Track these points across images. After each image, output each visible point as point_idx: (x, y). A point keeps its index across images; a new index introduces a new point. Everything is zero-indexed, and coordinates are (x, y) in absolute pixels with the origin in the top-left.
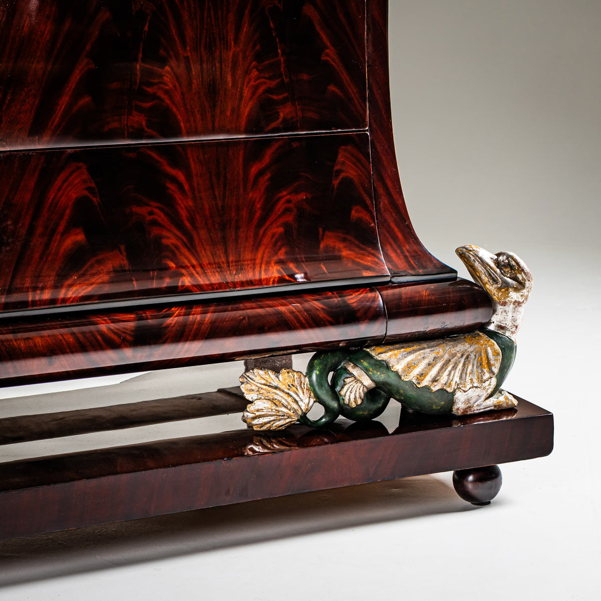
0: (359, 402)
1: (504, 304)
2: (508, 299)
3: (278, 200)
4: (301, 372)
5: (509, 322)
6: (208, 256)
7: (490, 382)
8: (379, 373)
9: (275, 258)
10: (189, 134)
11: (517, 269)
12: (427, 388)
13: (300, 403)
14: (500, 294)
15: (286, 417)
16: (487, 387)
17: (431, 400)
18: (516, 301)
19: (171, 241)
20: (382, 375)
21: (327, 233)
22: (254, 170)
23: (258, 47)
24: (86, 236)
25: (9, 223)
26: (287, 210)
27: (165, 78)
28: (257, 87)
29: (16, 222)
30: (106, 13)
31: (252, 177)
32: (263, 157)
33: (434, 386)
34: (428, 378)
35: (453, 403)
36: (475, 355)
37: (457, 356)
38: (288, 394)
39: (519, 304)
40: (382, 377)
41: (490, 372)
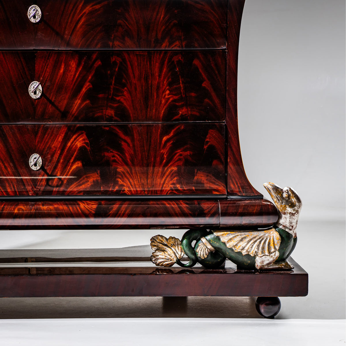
0: (206, 257)
1: (285, 214)
2: (286, 211)
3: (176, 154)
4: (178, 239)
5: (288, 223)
6: (138, 178)
7: (275, 254)
8: (215, 243)
9: (171, 182)
10: (134, 120)
11: (292, 196)
12: (240, 253)
13: (176, 254)
14: (282, 208)
15: (169, 260)
16: (273, 256)
17: (243, 259)
18: (290, 213)
19: (121, 170)
20: (217, 244)
21: (198, 172)
22: (165, 138)
23: (170, 80)
24: (82, 164)
25: (49, 156)
26: (179, 160)
27: (124, 93)
28: (169, 99)
29: (52, 156)
30: (99, 63)
31: (163, 142)
32: (170, 133)
33: (244, 252)
34: (241, 248)
35: (255, 263)
36: (267, 239)
37: (256, 238)
38: (171, 248)
39: (293, 214)
40: (217, 245)
41: (275, 248)
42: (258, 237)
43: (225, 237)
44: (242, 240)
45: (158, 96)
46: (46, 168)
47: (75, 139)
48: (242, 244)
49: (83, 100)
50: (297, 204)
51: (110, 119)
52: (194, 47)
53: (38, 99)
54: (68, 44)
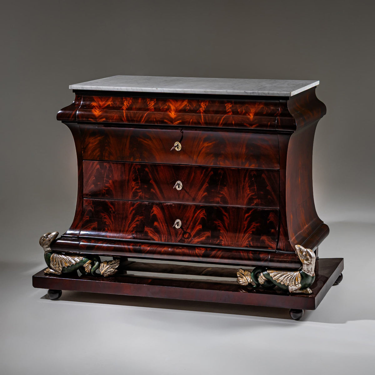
0: (263, 283)
1: (304, 264)
2: (305, 262)
3: (252, 225)
5: (306, 269)
7: (299, 285)
9: (247, 240)
10: (231, 205)
11: (307, 254)
12: (280, 283)
13: (248, 280)
14: (303, 261)
15: (245, 283)
18: (306, 264)
19: (222, 231)
21: (263, 235)
22: (246, 215)
23: (250, 184)
24: (202, 227)
26: (254, 228)
27: (225, 190)
28: (249, 194)
29: (187, 221)
30: (212, 173)
31: (245, 217)
32: (249, 213)
33: (282, 283)
34: (280, 280)
35: (288, 289)
36: (294, 277)
37: (289, 276)
38: (245, 277)
39: (308, 265)
40: (268, 277)
41: (298, 282)
42: (290, 275)
43: (272, 274)
44: (281, 276)
45: (243, 193)
46: (183, 227)
47: (199, 213)
48: (281, 278)
49: (204, 192)
50: (310, 259)
51: (218, 203)
52: (262, 167)
53: (181, 190)
54: (196, 162)
